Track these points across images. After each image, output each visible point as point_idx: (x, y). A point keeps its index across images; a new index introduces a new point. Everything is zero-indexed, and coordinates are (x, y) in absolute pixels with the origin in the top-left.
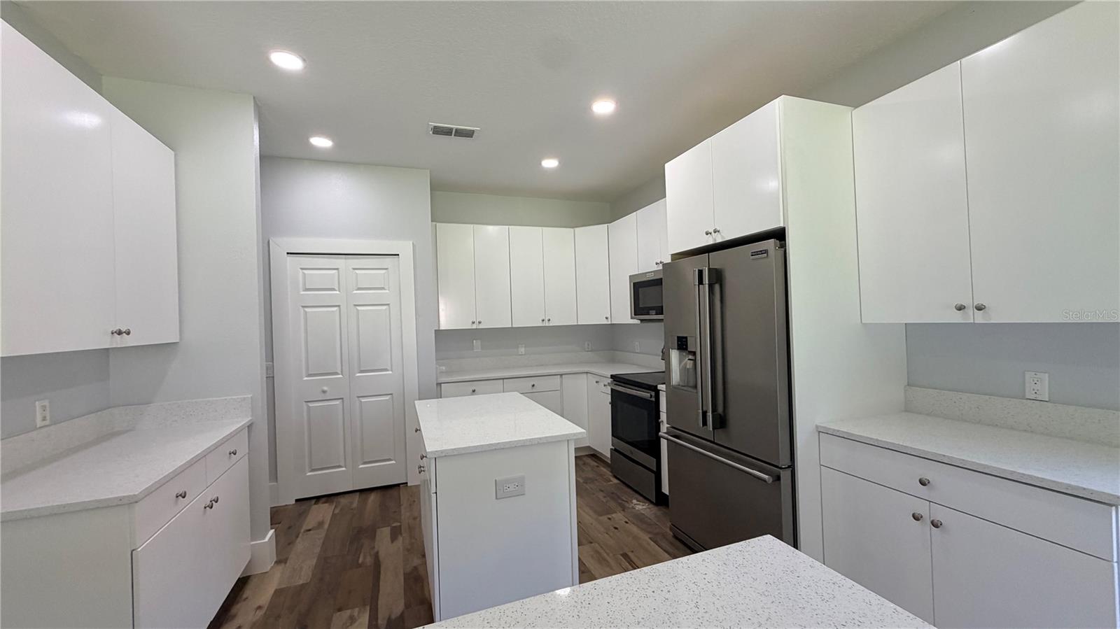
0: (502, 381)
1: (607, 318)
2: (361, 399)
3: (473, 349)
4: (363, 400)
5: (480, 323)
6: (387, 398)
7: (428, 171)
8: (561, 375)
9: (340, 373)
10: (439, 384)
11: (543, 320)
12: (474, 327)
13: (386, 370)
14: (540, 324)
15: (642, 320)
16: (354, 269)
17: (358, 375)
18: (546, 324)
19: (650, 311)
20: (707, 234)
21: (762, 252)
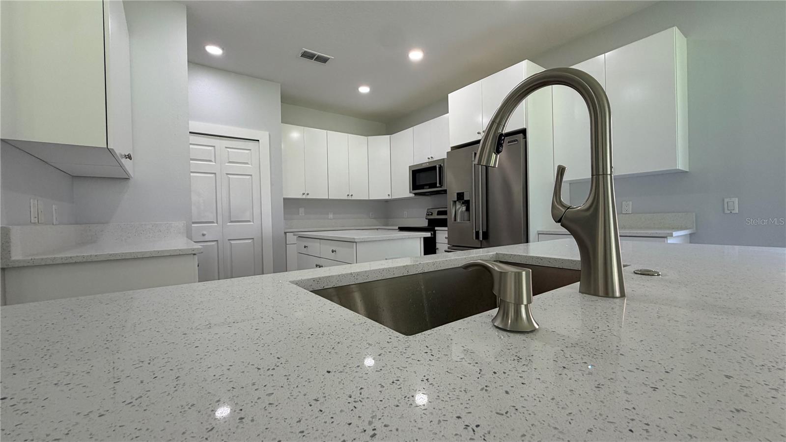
1: (389, 195)
2: (230, 241)
3: (299, 214)
4: (232, 242)
5: (308, 194)
6: (250, 241)
7: (280, 84)
9: (215, 222)
10: (285, 233)
11: (348, 195)
12: (304, 197)
13: (249, 221)
14: (346, 198)
15: (415, 194)
16: (226, 148)
17: (229, 224)
18: (350, 198)
19: (425, 187)
20: (478, 133)
21: (515, 141)
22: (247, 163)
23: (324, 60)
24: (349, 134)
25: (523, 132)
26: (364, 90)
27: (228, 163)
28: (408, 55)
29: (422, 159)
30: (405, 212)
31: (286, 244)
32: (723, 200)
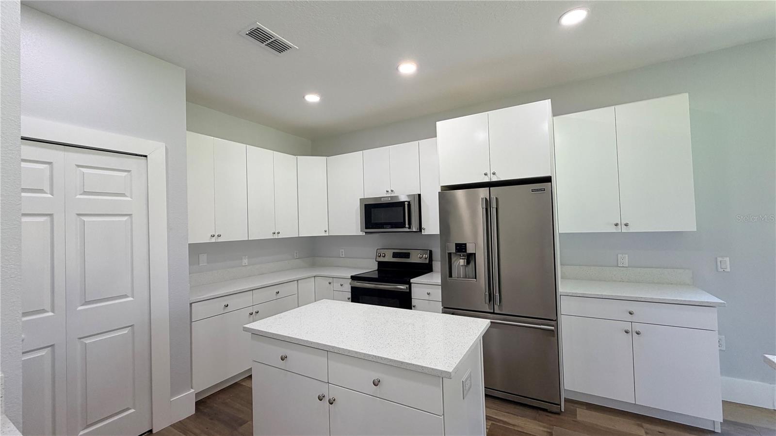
0: (251, 292)
1: (326, 231)
2: (83, 339)
3: (199, 264)
4: (88, 341)
5: (219, 236)
6: (125, 331)
7: (185, 70)
8: (297, 281)
9: (50, 309)
10: (191, 304)
11: (274, 233)
12: (213, 240)
13: (126, 296)
14: (271, 237)
15: (366, 233)
16: (78, 166)
17: (80, 308)
18: (276, 236)
19: (385, 226)
20: (486, 174)
21: (541, 190)
22: (123, 195)
24: (274, 152)
25: (548, 180)
26: (312, 98)
27: (81, 194)
28: (397, 69)
29: (378, 191)
30: (341, 250)
31: (191, 322)
32: (716, 258)
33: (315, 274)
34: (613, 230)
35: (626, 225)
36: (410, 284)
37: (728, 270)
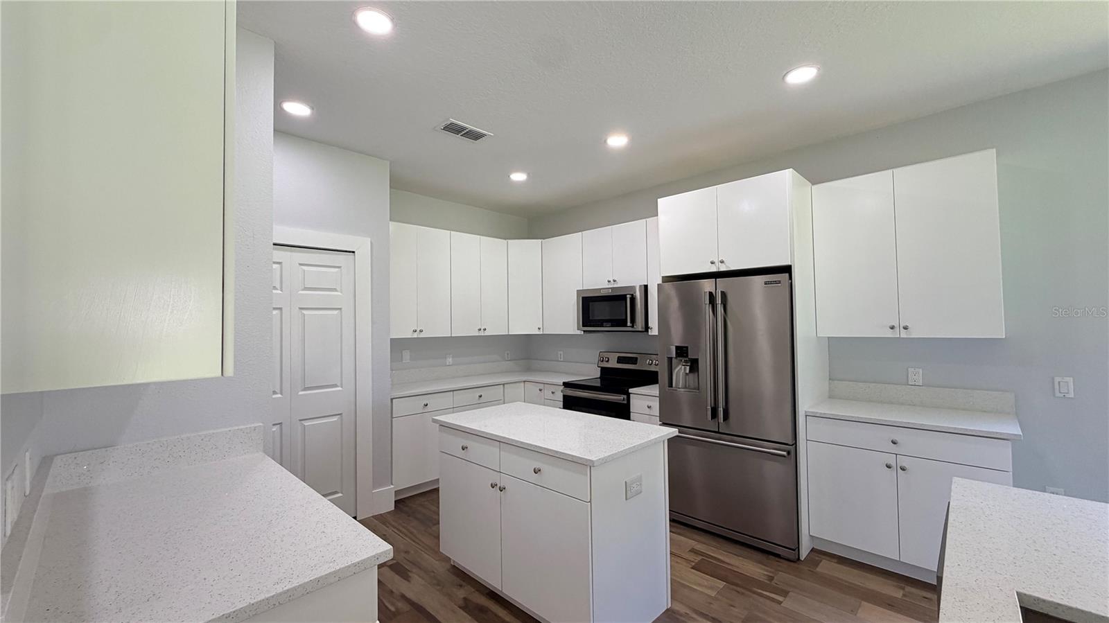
0: (452, 393)
1: (539, 329)
2: (303, 422)
3: (402, 360)
4: (307, 423)
5: (421, 331)
6: (335, 419)
7: (389, 163)
8: (504, 385)
9: (279, 392)
10: (392, 399)
11: (480, 330)
12: (415, 335)
13: (335, 386)
14: (477, 334)
15: (584, 331)
16: (300, 264)
17: (301, 393)
18: (482, 333)
19: (605, 324)
20: (712, 263)
21: (776, 282)
22: (335, 290)
23: (475, 136)
24: (482, 237)
25: (787, 270)
26: (518, 177)
27: (303, 290)
28: (605, 141)
29: (600, 280)
30: (559, 353)
31: (392, 418)
32: (1053, 379)
33: (524, 379)
34: (889, 334)
35: (906, 328)
36: (628, 395)
37: (1072, 395)
